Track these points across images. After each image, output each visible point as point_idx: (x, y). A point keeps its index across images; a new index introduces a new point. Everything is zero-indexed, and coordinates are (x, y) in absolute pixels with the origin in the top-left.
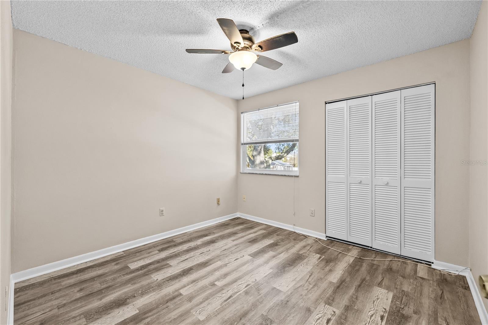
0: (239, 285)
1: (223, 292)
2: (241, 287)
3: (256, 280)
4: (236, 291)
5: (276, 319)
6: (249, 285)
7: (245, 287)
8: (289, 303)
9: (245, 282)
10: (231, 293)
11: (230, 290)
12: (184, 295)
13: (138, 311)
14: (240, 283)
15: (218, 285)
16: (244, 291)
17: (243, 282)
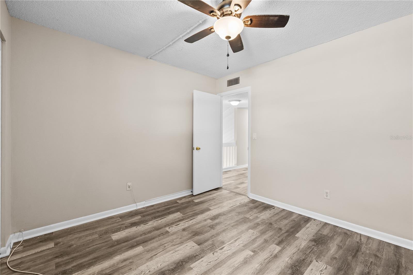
0: (230, 249)
1: (242, 244)
2: (228, 248)
3: (213, 254)
4: (232, 244)
5: (206, 227)
6: (220, 249)
7: (224, 247)
8: (193, 234)
9: (224, 253)
10: (235, 243)
11: (237, 245)
12: (274, 244)
13: (297, 235)
14: (229, 251)
15: (250, 251)
16: (225, 244)
17: (226, 252)
